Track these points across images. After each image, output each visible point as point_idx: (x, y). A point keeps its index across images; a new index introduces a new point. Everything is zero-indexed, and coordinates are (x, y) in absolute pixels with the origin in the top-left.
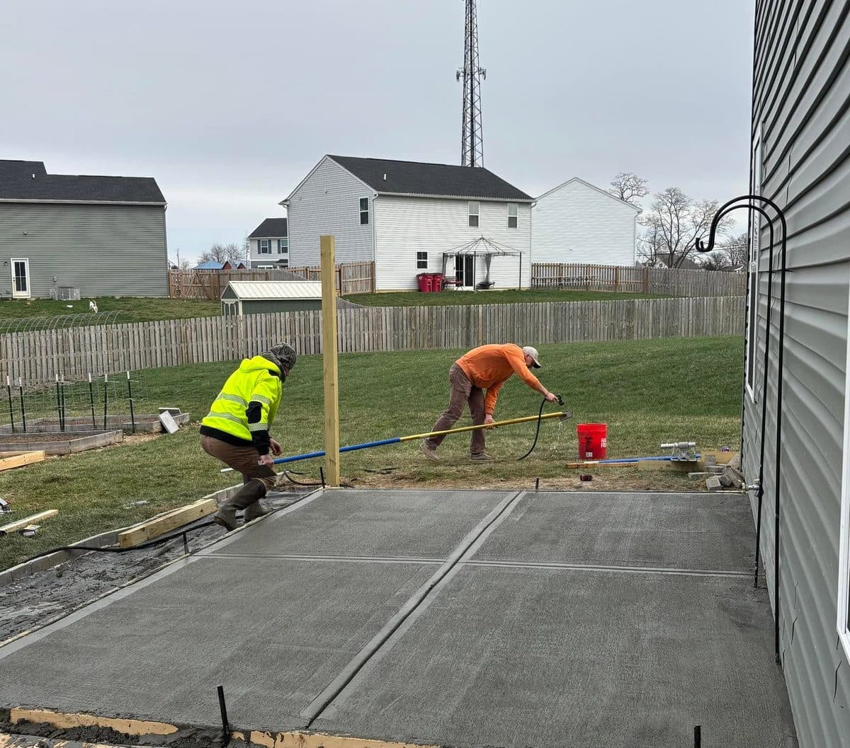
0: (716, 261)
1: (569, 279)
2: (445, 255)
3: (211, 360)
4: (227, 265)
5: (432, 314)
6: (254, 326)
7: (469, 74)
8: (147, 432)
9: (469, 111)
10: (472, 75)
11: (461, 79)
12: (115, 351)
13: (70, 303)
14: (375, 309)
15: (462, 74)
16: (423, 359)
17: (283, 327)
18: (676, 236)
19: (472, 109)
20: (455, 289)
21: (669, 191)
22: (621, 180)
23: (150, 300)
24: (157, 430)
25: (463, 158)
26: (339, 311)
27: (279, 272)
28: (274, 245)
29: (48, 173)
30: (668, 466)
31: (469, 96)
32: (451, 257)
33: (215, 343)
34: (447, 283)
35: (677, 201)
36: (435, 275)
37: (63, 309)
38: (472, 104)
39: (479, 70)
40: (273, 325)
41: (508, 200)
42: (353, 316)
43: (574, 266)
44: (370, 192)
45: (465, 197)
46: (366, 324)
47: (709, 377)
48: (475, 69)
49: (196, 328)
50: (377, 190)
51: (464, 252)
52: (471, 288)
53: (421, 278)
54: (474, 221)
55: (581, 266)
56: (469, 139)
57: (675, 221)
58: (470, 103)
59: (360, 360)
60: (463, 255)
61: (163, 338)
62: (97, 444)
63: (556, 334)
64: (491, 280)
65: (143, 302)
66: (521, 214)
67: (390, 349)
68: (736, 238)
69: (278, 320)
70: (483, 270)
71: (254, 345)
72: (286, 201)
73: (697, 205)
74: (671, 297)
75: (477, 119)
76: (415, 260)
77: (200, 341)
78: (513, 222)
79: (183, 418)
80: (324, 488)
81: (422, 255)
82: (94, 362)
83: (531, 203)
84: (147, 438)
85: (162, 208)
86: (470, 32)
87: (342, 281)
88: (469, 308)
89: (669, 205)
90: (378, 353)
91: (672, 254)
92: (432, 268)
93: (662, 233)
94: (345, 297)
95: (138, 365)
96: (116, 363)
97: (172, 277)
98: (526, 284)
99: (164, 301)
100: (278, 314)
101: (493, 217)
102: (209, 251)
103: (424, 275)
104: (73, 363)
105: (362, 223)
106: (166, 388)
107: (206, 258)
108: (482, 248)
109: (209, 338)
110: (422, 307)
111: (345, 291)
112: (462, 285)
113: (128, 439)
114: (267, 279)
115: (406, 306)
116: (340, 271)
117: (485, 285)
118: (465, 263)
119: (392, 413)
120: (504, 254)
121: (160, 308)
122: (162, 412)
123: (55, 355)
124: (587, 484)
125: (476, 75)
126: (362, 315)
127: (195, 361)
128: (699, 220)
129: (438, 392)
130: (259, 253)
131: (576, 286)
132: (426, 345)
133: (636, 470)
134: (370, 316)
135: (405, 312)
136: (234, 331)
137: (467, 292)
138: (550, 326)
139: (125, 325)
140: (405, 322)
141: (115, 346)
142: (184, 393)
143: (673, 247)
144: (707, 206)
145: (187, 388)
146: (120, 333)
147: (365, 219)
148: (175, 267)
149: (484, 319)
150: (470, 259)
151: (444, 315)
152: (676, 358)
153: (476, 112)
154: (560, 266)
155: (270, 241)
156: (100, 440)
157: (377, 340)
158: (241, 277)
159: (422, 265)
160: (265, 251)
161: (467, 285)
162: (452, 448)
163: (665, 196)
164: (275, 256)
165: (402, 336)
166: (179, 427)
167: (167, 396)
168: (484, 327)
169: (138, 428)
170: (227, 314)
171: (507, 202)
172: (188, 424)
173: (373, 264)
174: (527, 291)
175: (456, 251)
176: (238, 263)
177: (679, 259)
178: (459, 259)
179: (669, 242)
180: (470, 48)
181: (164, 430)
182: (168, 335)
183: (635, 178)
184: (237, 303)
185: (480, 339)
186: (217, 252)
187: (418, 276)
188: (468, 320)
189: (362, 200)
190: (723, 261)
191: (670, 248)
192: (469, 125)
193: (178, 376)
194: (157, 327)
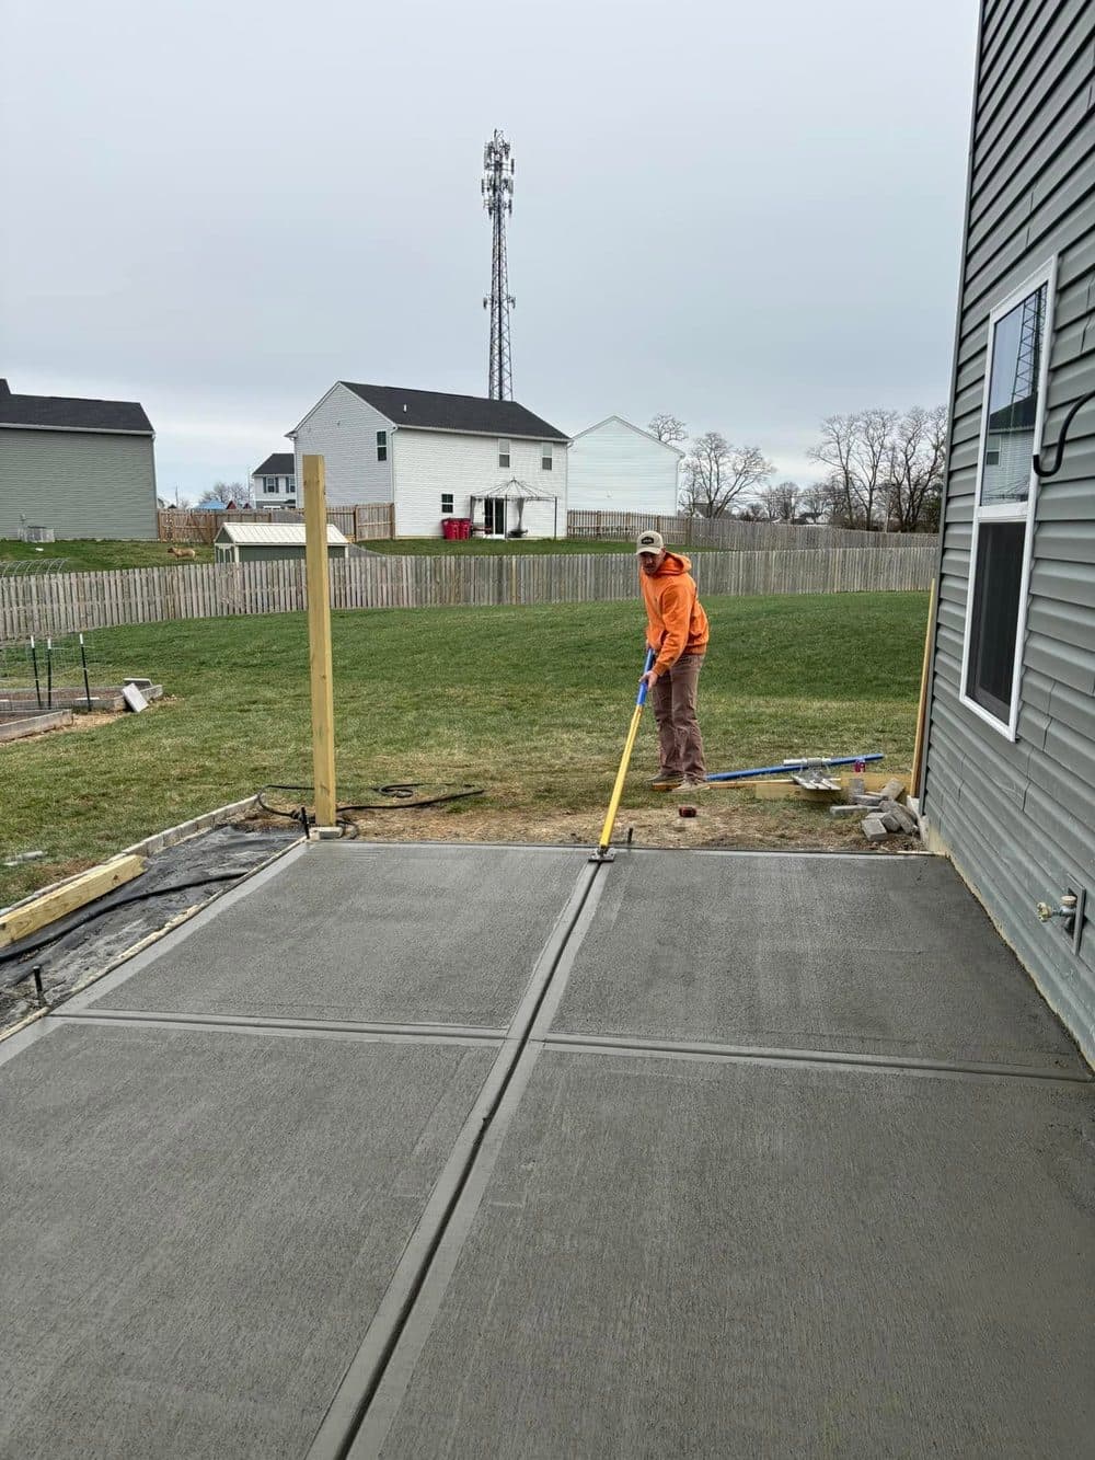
0: (753, 512)
1: (607, 529)
2: (473, 499)
3: (202, 616)
4: (231, 505)
5: (459, 565)
6: (252, 575)
7: (497, 301)
8: (107, 710)
9: (497, 342)
10: (500, 303)
11: (489, 306)
12: (89, 603)
13: (40, 545)
14: (394, 558)
15: (489, 302)
16: (449, 619)
17: (287, 577)
18: (715, 484)
19: (500, 340)
20: (484, 536)
21: (709, 435)
22: (659, 422)
23: (136, 544)
24: (119, 708)
25: (491, 392)
26: (352, 559)
27: (286, 514)
28: (282, 484)
29: (12, 393)
30: (798, 793)
31: (497, 326)
32: (480, 500)
33: (207, 594)
34: (476, 530)
35: (717, 447)
36: (462, 521)
37: (32, 552)
38: (500, 335)
39: (508, 298)
40: (275, 575)
41: (543, 438)
42: (368, 567)
43: (612, 514)
44: (388, 425)
45: (495, 434)
46: (384, 576)
47: (786, 647)
48: (504, 297)
49: (184, 576)
50: (397, 423)
51: (494, 495)
52: (502, 537)
53: (446, 523)
54: (505, 461)
55: (621, 514)
56: (497, 374)
57: (715, 468)
58: (498, 334)
59: (376, 618)
60: (492, 499)
61: (145, 588)
62: (37, 728)
63: (597, 590)
64: (524, 528)
65: (127, 545)
66: (556, 454)
67: (413, 605)
68: (774, 488)
69: (281, 569)
70: (515, 517)
71: (254, 597)
72: (292, 433)
73: (737, 451)
74: (717, 550)
75: (506, 351)
76: (439, 504)
77: (188, 594)
78: (547, 464)
79: (154, 691)
80: (308, 838)
81: (447, 498)
82: (63, 616)
83: (566, 443)
84: (104, 720)
85: (149, 438)
86: (498, 256)
87: (357, 525)
88: (501, 559)
89: (708, 450)
90: (399, 610)
91: (711, 503)
92: (459, 512)
93: (701, 481)
94: (359, 544)
95: (115, 620)
96: (89, 618)
97: (162, 518)
98: (562, 534)
99: (151, 545)
100: (280, 562)
101: (526, 457)
102: (211, 489)
103: (449, 520)
104: (37, 617)
105: (379, 459)
106: (141, 650)
107: (208, 498)
108: (513, 492)
109: (200, 590)
110: (448, 557)
111: (361, 537)
112: (491, 532)
113: (80, 720)
114: (270, 521)
115: (430, 554)
116: (354, 514)
117: (517, 533)
118: (495, 508)
119: (413, 687)
120: (538, 499)
121: (146, 553)
122: (128, 683)
123: (15, 608)
124: (690, 823)
125: (505, 303)
126: (379, 565)
127: (183, 616)
128: (740, 468)
129: (469, 661)
130: (265, 492)
131: (615, 536)
132: (452, 599)
133: (753, 800)
134: (389, 565)
135: (428, 563)
136: (229, 580)
137: (497, 540)
138: (591, 580)
139: (99, 573)
140: (428, 573)
141: (88, 596)
142: (161, 657)
143: (713, 496)
144: (748, 452)
145: (166, 651)
146: (93, 581)
147: (382, 454)
148: (173, 507)
149: (518, 571)
150: (500, 504)
151: (473, 566)
152: (743, 623)
153: (505, 344)
154: (598, 514)
155: (277, 479)
156: (40, 724)
157: (396, 594)
158: (241, 518)
159: (447, 509)
160: (271, 489)
161: (497, 533)
162: (491, 746)
163: (705, 442)
164: (282, 495)
165: (426, 588)
166: (149, 702)
167: (140, 661)
168: (518, 581)
169: (95, 706)
170: (222, 561)
171: (541, 441)
172: (161, 699)
173: (392, 506)
174: (562, 541)
175: (485, 494)
176: (243, 503)
177: (718, 509)
178: (488, 503)
179: (708, 491)
180: (498, 272)
181: (128, 708)
182: (151, 586)
183: (673, 421)
184: (232, 549)
185: (514, 594)
186: (221, 490)
187: (443, 521)
188: (500, 574)
189: (379, 433)
190: (761, 512)
191: (710, 497)
192: (497, 358)
193: (158, 635)
194: (137, 575)
